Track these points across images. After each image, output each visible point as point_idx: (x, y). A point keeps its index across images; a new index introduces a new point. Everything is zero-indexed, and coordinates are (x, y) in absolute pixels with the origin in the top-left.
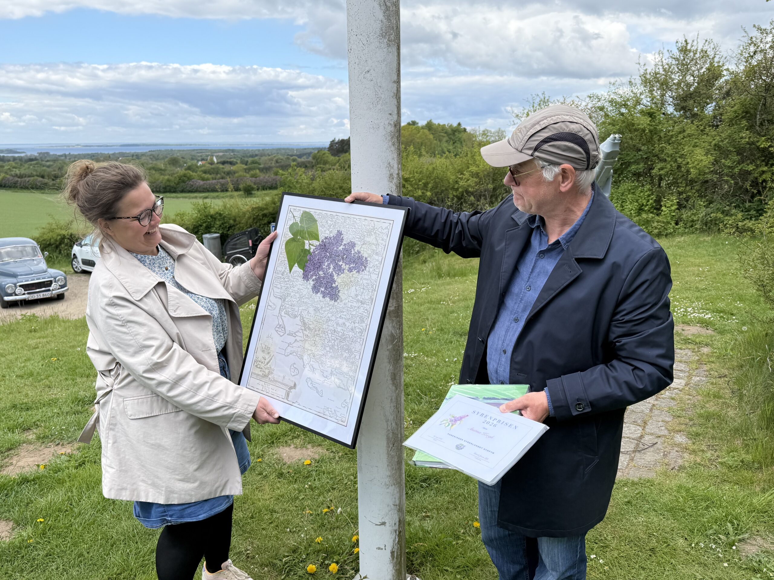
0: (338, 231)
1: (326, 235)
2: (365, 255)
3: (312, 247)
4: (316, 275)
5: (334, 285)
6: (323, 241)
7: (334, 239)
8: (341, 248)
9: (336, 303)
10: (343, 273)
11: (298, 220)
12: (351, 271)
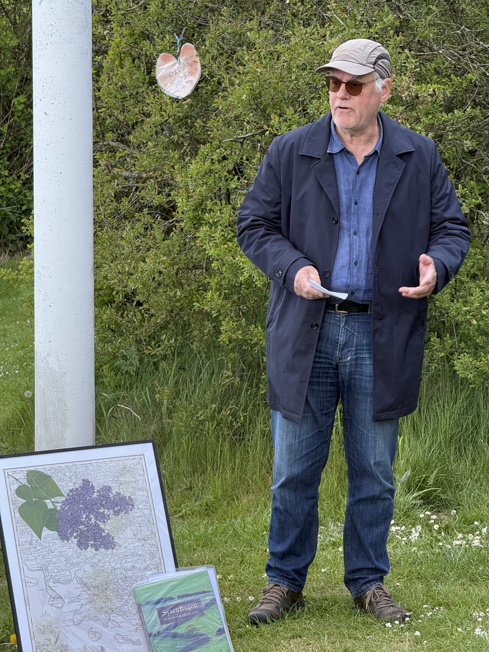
0: (84, 480)
1: (71, 488)
2: (127, 495)
3: (57, 505)
4: (77, 531)
5: (103, 534)
6: (68, 495)
7: (82, 489)
8: (95, 495)
9: (115, 551)
10: (109, 519)
11: (25, 482)
12: (118, 515)
